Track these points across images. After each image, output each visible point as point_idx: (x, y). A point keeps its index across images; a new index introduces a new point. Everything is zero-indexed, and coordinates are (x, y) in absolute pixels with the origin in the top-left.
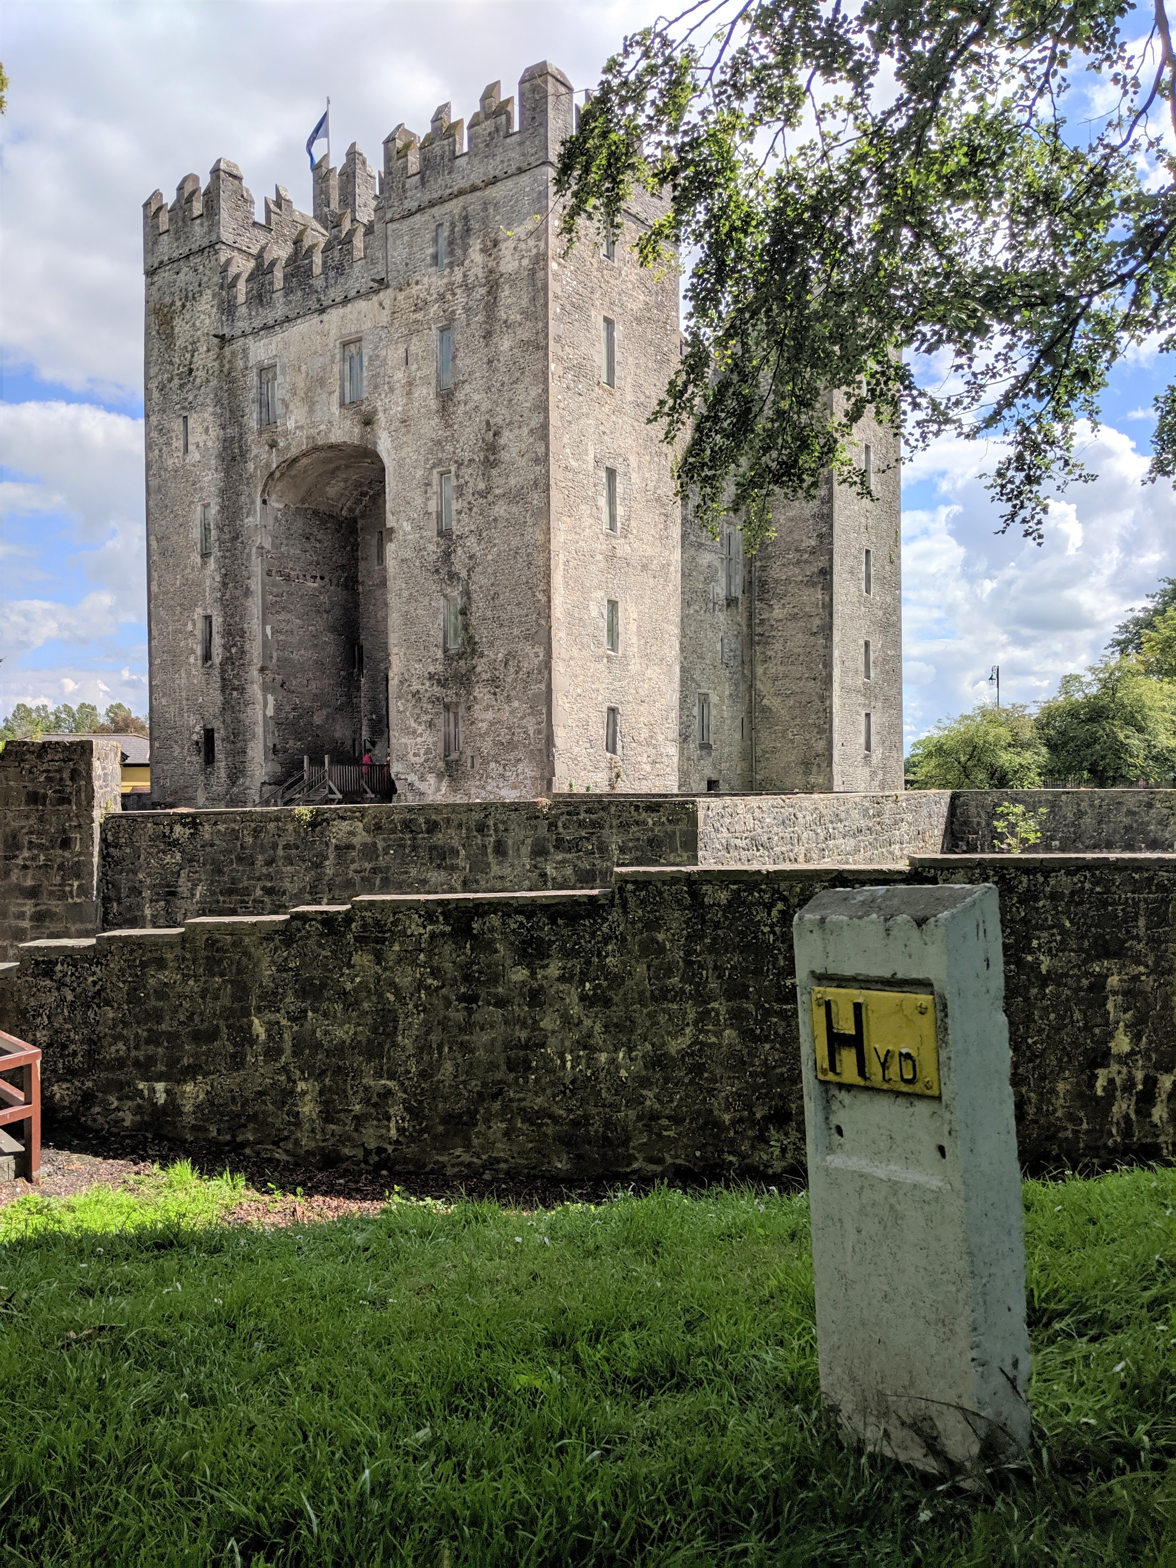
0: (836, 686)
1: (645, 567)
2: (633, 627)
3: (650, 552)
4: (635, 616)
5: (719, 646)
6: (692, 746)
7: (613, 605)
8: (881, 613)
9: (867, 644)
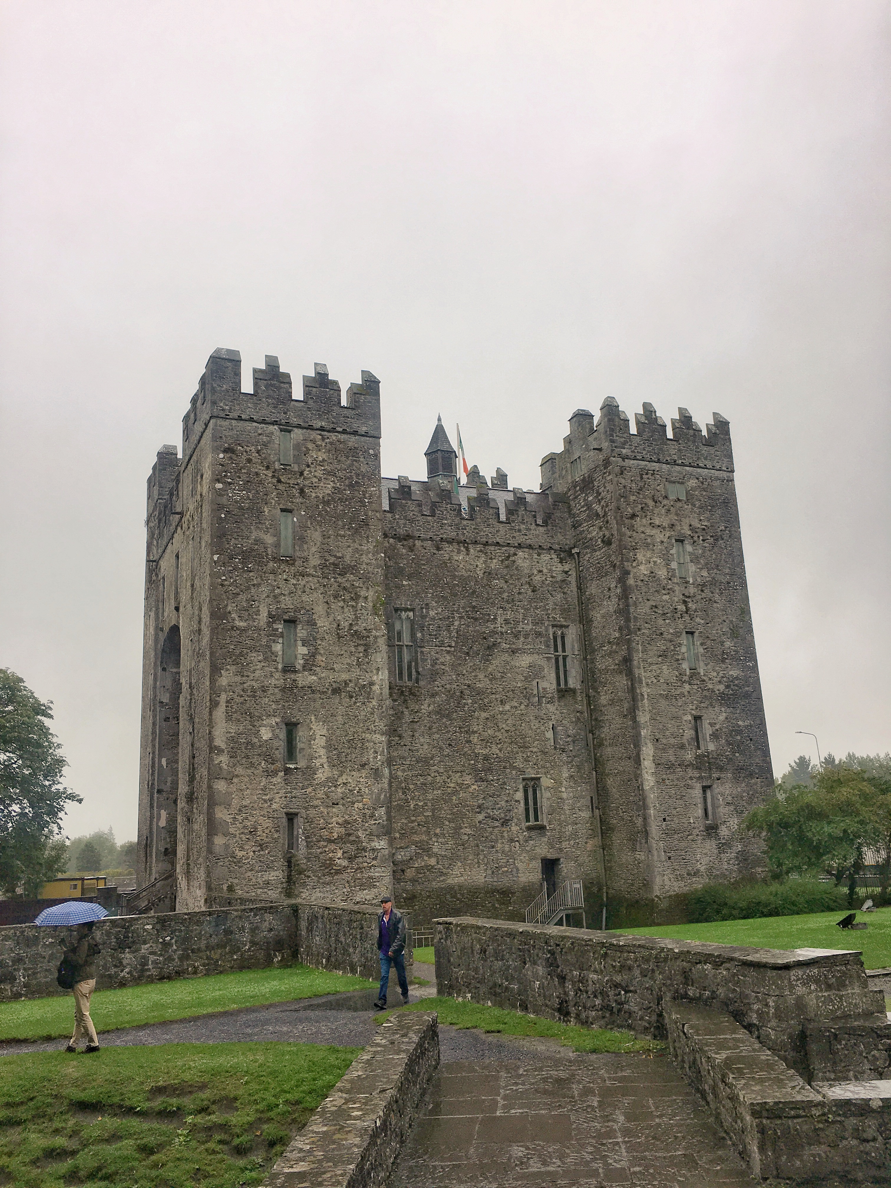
0: (648, 764)
1: (336, 691)
2: (320, 741)
3: (344, 676)
4: (325, 732)
5: (550, 735)
6: (514, 828)
7: (291, 727)
8: (722, 687)
9: (697, 718)
